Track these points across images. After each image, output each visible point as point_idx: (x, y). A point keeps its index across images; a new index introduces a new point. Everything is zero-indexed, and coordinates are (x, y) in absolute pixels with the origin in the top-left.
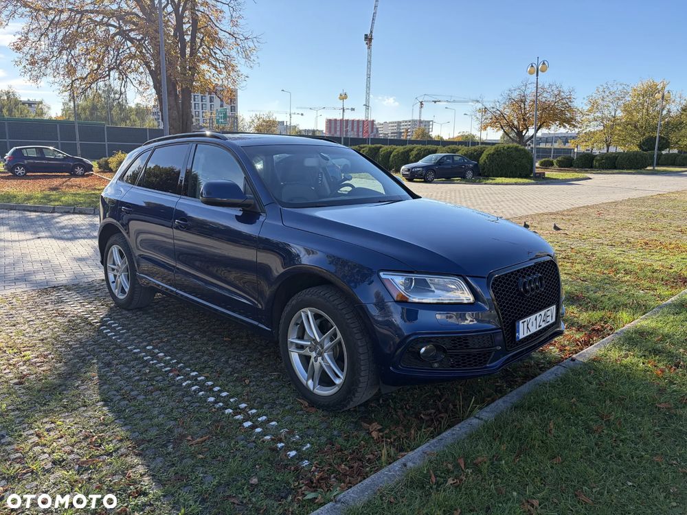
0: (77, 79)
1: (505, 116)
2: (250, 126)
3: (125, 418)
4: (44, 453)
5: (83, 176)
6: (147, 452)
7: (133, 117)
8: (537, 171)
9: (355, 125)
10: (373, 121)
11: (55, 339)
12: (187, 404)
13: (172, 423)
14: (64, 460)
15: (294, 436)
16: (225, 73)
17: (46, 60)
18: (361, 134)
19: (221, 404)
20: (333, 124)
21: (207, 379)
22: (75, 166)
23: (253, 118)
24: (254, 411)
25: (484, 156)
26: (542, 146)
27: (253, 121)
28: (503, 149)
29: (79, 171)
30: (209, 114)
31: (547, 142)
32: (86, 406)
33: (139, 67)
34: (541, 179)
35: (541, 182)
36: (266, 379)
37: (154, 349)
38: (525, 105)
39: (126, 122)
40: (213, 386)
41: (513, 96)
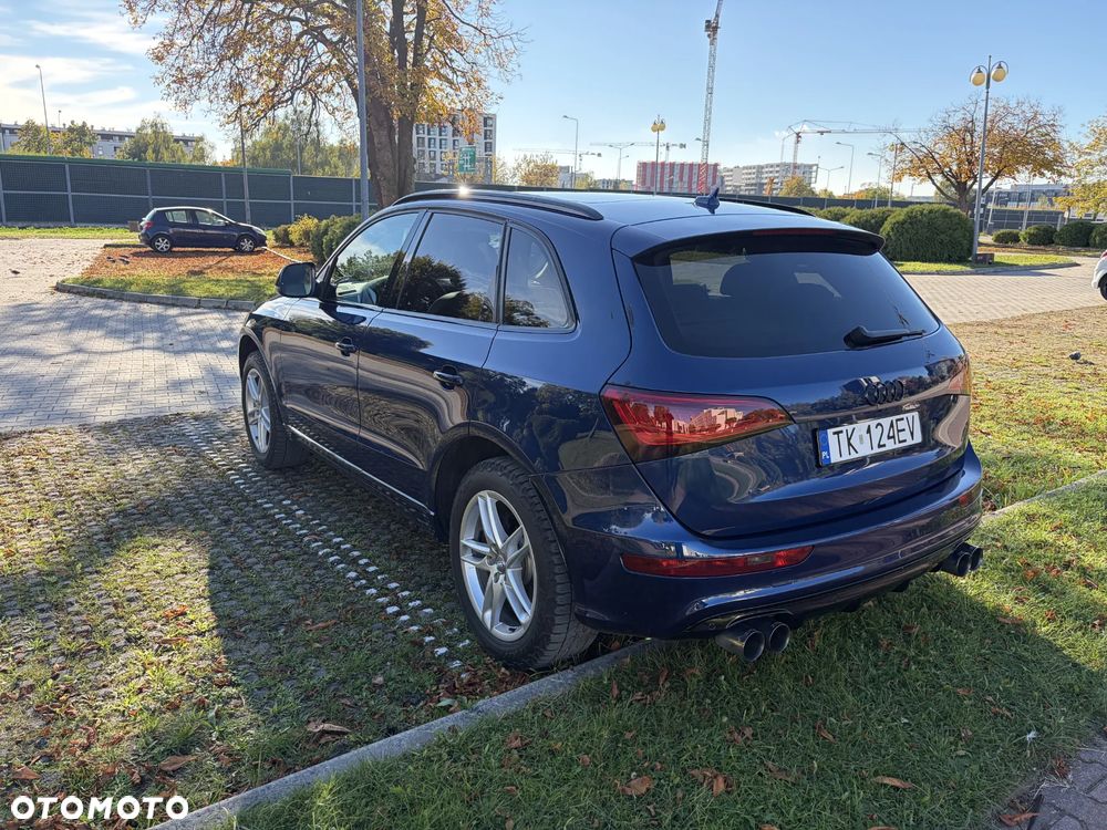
0: (244, 105)
1: (937, 156)
2: (515, 175)
3: (232, 591)
4: (119, 627)
5: (251, 252)
6: (249, 635)
7: (335, 160)
8: (980, 251)
9: (686, 171)
10: (716, 165)
11: (165, 484)
12: (318, 579)
13: (293, 601)
14: (142, 637)
15: (451, 628)
16: (465, 91)
17: (199, 75)
18: (694, 186)
19: (364, 582)
20: (649, 170)
21: (354, 548)
22: (241, 238)
23: (520, 161)
24: (406, 593)
25: (887, 226)
26: (1012, 206)
27: (520, 166)
28: (922, 213)
29: (247, 245)
30: (450, 156)
31: (1020, 200)
32: (186, 573)
33: (334, 85)
34: (986, 265)
35: (987, 270)
36: (435, 552)
37: (292, 504)
38: (972, 136)
39: (324, 170)
40: (360, 557)
41: (951, 122)
